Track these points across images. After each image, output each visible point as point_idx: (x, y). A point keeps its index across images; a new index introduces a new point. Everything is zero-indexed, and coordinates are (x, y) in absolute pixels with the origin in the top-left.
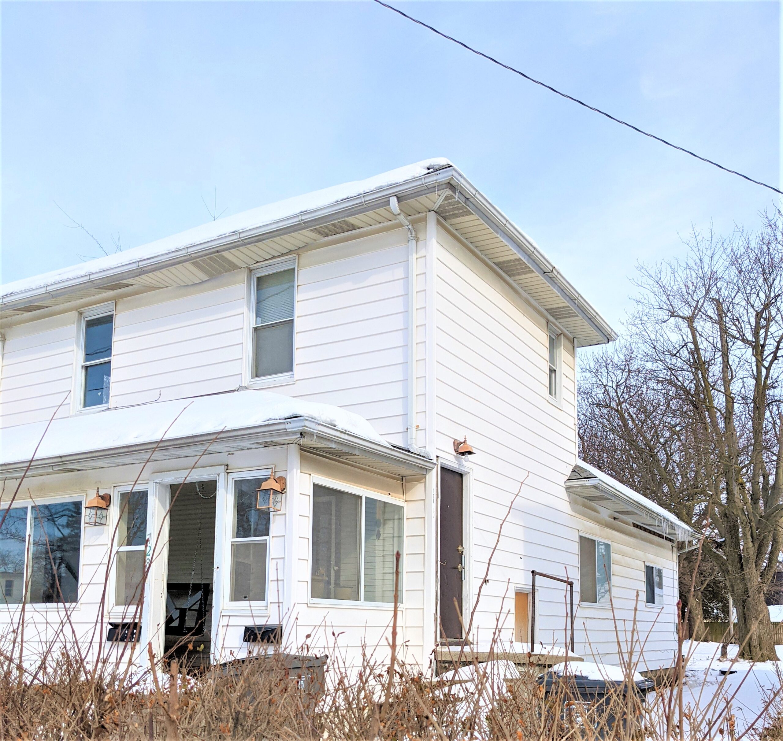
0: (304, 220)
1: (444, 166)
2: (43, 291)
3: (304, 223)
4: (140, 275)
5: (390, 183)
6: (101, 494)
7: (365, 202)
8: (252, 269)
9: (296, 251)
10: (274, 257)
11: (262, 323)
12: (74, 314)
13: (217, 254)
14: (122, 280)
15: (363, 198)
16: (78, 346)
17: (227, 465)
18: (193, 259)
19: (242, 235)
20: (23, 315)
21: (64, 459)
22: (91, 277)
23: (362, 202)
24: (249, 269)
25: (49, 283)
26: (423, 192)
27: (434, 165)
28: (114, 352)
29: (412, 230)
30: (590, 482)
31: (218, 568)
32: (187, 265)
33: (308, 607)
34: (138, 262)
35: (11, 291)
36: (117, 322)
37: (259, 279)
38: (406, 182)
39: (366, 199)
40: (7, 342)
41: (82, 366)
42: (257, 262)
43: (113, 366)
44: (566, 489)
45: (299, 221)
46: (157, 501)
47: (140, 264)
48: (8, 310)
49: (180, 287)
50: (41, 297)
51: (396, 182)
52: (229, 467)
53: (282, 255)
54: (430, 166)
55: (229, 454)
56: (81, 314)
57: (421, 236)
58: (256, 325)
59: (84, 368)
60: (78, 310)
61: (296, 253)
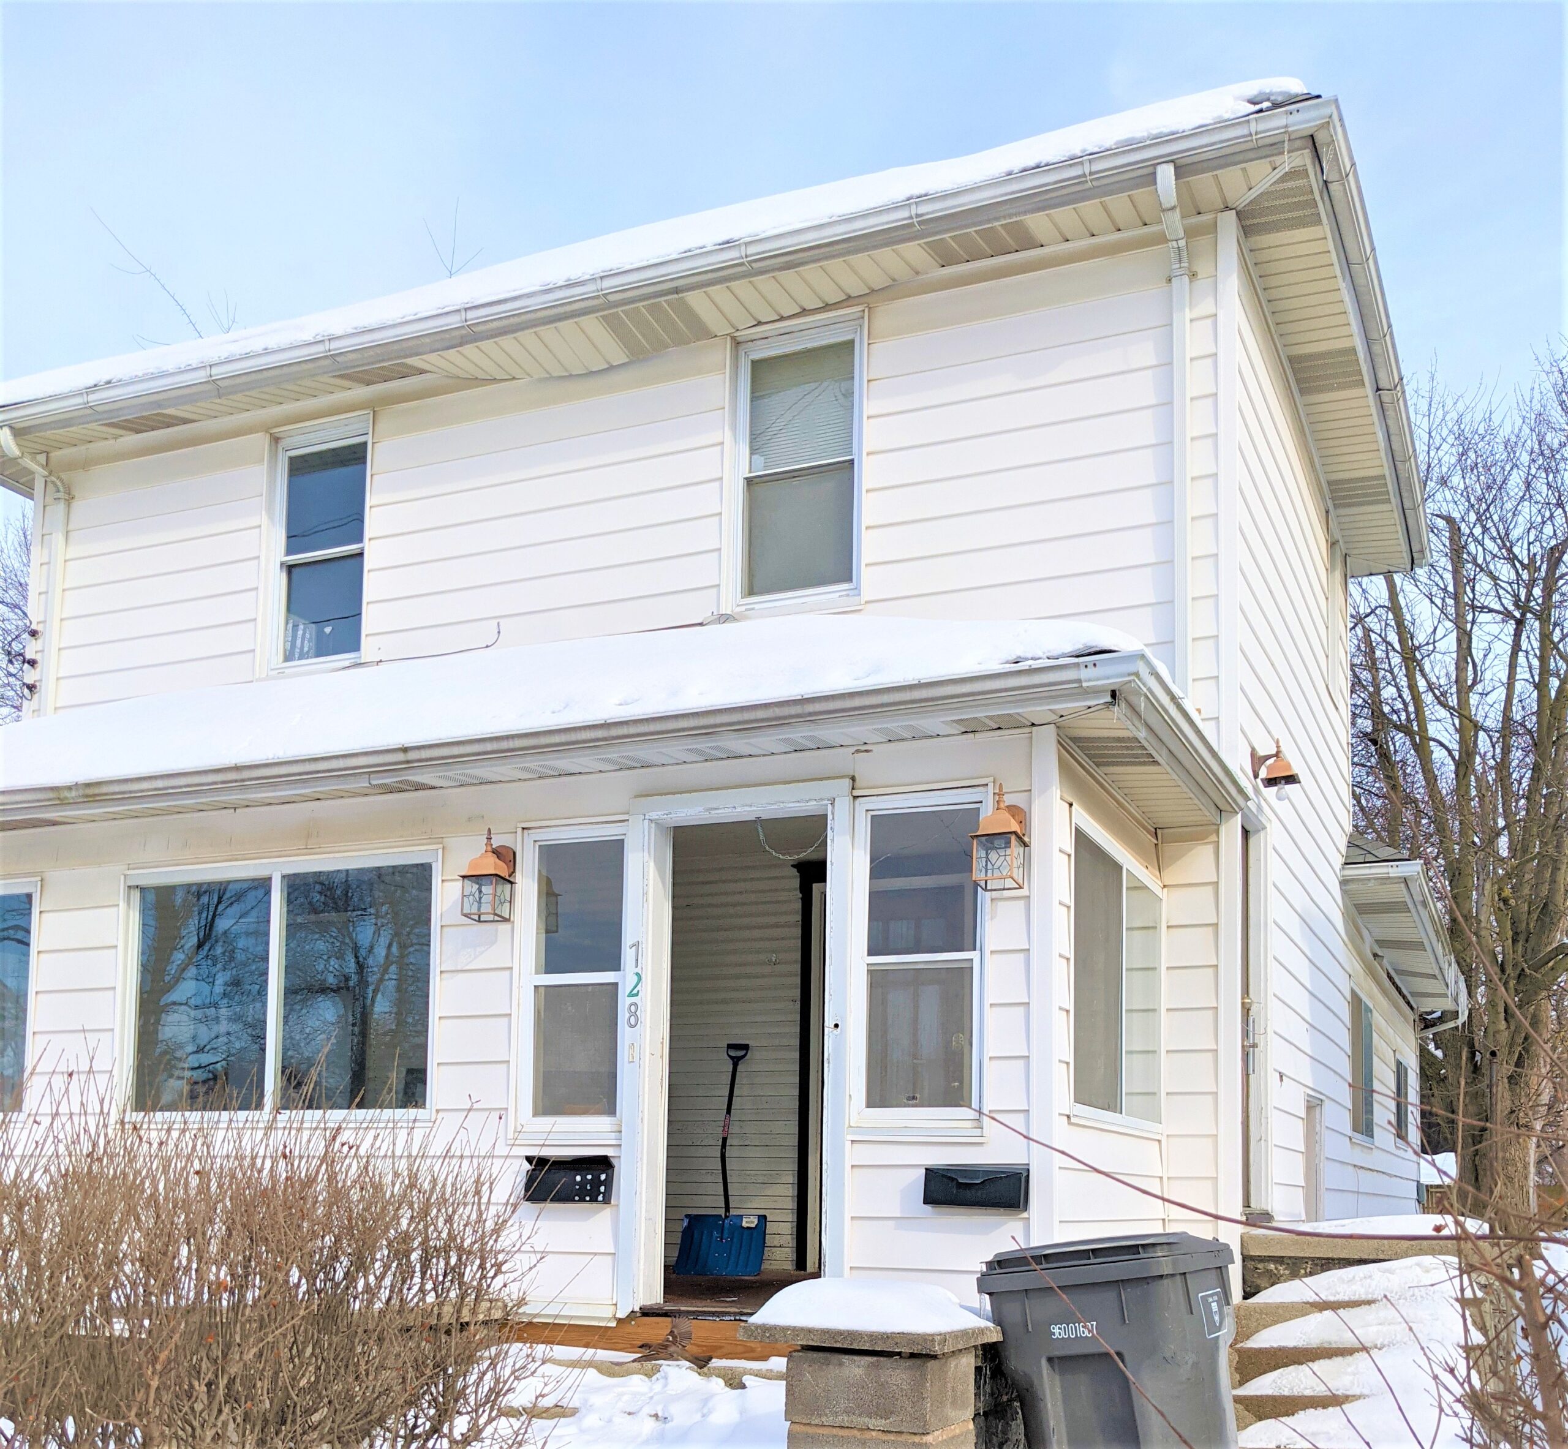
0: (922, 215)
1: (1297, 96)
2: (201, 376)
3: (919, 223)
4: (461, 345)
5: (1155, 132)
6: (496, 843)
7: (1091, 174)
8: (739, 339)
9: (862, 300)
10: (804, 312)
11: (766, 468)
12: (261, 440)
13: (676, 296)
14: (406, 357)
15: (1087, 165)
16: (271, 517)
17: (853, 779)
18: (610, 308)
19: (752, 250)
20: (122, 439)
21: (412, 755)
22: (334, 345)
23: (1084, 175)
24: (733, 338)
25: (216, 360)
26: (1240, 157)
27: (1271, 94)
28: (368, 533)
29: (1184, 254)
30: (1399, 869)
31: (836, 1026)
32: (590, 323)
33: (1070, 1123)
34: (466, 309)
35: (107, 378)
36: (377, 461)
37: (754, 363)
38: (1201, 130)
39: (1095, 168)
40: (75, 504)
41: (282, 564)
42: (759, 323)
43: (368, 563)
44: (1341, 883)
45: (911, 217)
46: (652, 864)
47: (471, 315)
48: (93, 426)
49: (551, 378)
50: (190, 395)
51: (1174, 129)
52: (858, 784)
53: (827, 307)
54: (1260, 94)
55: (858, 751)
56: (276, 440)
57: (1203, 268)
58: (750, 472)
59: (285, 569)
60: (272, 430)
61: (863, 304)
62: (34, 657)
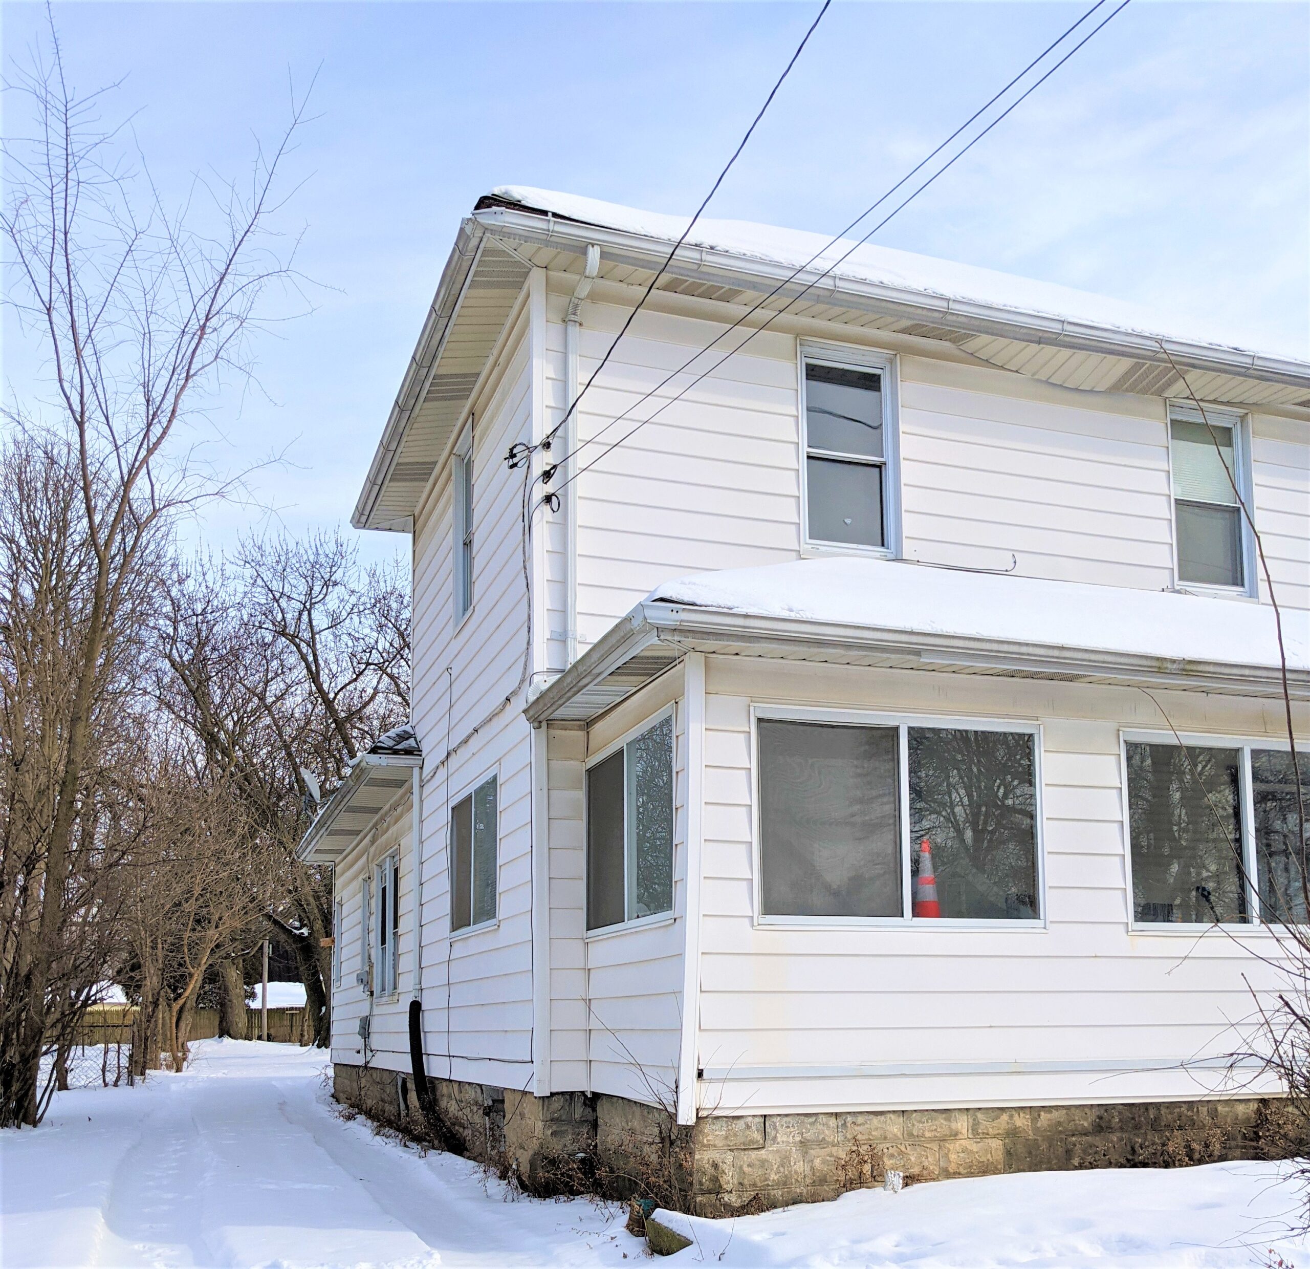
11: (1184, 495)
41: (807, 453)
53: (1228, 403)
60: (800, 335)
61: (1248, 408)
62: (548, 468)
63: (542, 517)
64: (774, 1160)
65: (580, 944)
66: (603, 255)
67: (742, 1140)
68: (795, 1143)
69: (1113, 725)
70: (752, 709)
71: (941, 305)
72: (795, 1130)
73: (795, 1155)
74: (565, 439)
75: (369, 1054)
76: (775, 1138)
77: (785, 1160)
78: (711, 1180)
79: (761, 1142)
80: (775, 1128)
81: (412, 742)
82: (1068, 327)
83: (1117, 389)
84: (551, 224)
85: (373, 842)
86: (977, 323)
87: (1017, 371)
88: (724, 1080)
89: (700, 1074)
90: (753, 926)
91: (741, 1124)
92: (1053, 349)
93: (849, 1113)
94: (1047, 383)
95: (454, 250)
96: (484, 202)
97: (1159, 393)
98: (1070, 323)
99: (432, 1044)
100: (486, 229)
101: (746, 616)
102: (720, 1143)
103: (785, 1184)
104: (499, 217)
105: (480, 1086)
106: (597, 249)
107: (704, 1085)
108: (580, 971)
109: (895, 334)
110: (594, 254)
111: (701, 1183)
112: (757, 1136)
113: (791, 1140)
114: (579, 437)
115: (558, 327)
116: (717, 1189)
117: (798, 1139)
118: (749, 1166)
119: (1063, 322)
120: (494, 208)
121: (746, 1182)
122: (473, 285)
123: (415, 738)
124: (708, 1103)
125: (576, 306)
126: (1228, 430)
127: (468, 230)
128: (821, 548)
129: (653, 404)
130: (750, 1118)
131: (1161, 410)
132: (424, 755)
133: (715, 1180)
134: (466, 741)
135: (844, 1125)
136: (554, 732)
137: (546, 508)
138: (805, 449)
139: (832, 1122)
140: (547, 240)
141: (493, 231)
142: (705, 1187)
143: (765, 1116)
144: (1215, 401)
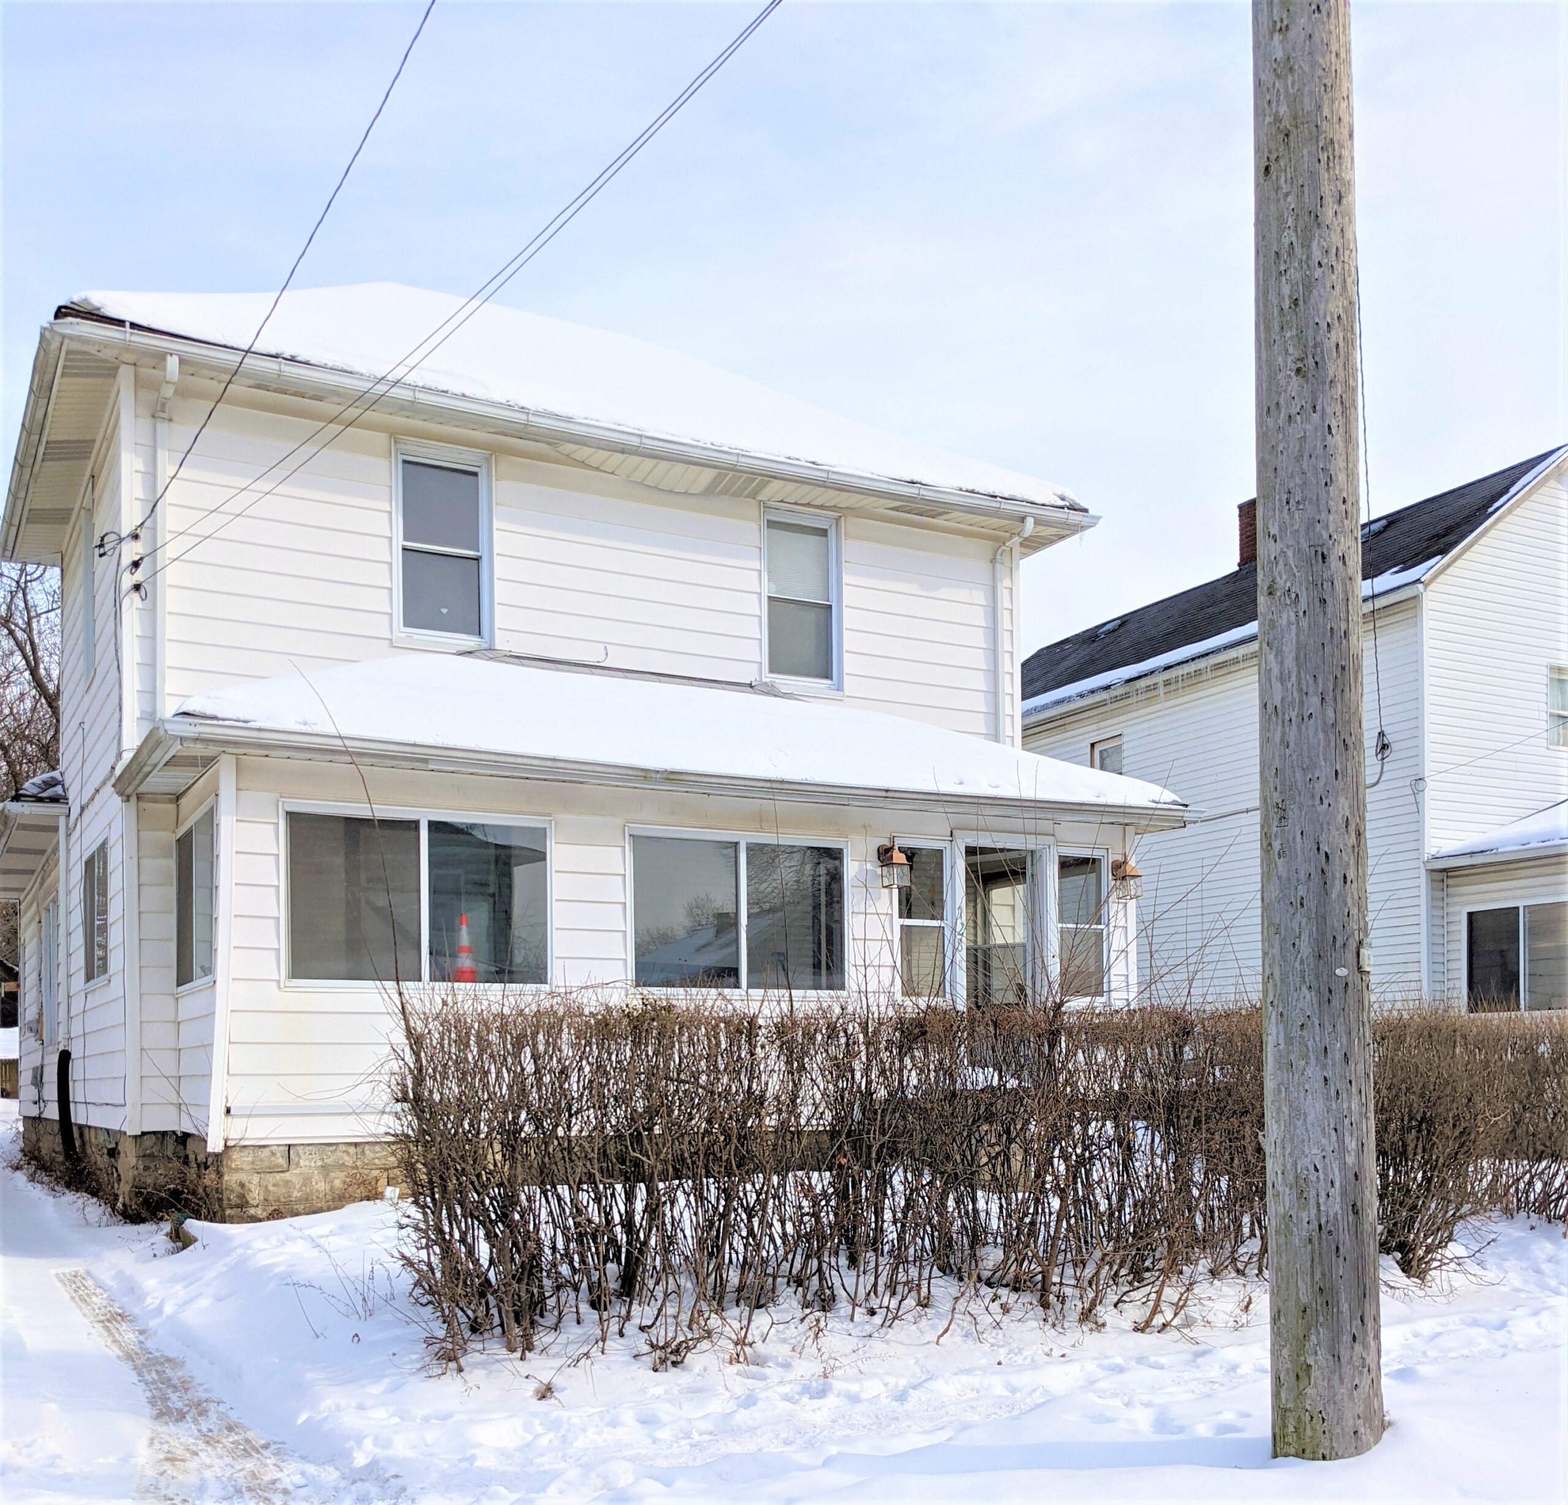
9: (841, 510)
11: (780, 593)
17: (1055, 837)
22: (533, 419)
24: (764, 504)
41: (402, 547)
52: (1057, 839)
53: (822, 507)
56: (395, 443)
60: (395, 435)
61: (841, 513)
62: (137, 558)
63: (132, 604)
64: (297, 1182)
65: (170, 1000)
66: (182, 362)
67: (268, 1164)
68: (317, 1168)
69: (620, 821)
70: (280, 804)
71: (521, 417)
72: (317, 1157)
73: (317, 1176)
74: (154, 529)
75: (42, 1104)
76: (298, 1164)
77: (307, 1180)
78: (238, 1197)
79: (286, 1166)
80: (298, 1155)
81: (59, 789)
82: (645, 441)
83: (709, 492)
84: (128, 335)
85: (42, 884)
86: (558, 434)
87: (612, 473)
88: (249, 1116)
89: (228, 1111)
90: (279, 988)
91: (267, 1152)
92: (637, 459)
93: (367, 1143)
94: (642, 483)
95: (39, 349)
96: (62, 312)
97: (753, 495)
98: (647, 437)
99: (76, 1092)
100: (64, 336)
101: (260, 730)
102: (246, 1167)
103: (307, 1199)
104: (77, 328)
105: (107, 1130)
106: (176, 359)
107: (230, 1119)
108: (171, 1025)
109: (489, 435)
110: (173, 363)
111: (229, 1199)
112: (282, 1161)
113: (313, 1164)
114: (168, 528)
115: (145, 423)
116: (243, 1204)
117: (319, 1163)
118: (274, 1185)
119: (641, 436)
120: (70, 319)
121: (270, 1198)
122: (63, 375)
123: (63, 786)
124: (234, 1135)
125: (164, 405)
126: (826, 530)
127: (48, 334)
128: (415, 637)
129: (247, 497)
130: (275, 1148)
131: (755, 512)
132: (70, 802)
133: (242, 1196)
134: (92, 799)
135: (363, 1152)
136: (142, 805)
137: (135, 596)
138: (399, 542)
139: (352, 1150)
140: (127, 347)
141: (72, 338)
142: (233, 1203)
143: (289, 1146)
144: (809, 505)
